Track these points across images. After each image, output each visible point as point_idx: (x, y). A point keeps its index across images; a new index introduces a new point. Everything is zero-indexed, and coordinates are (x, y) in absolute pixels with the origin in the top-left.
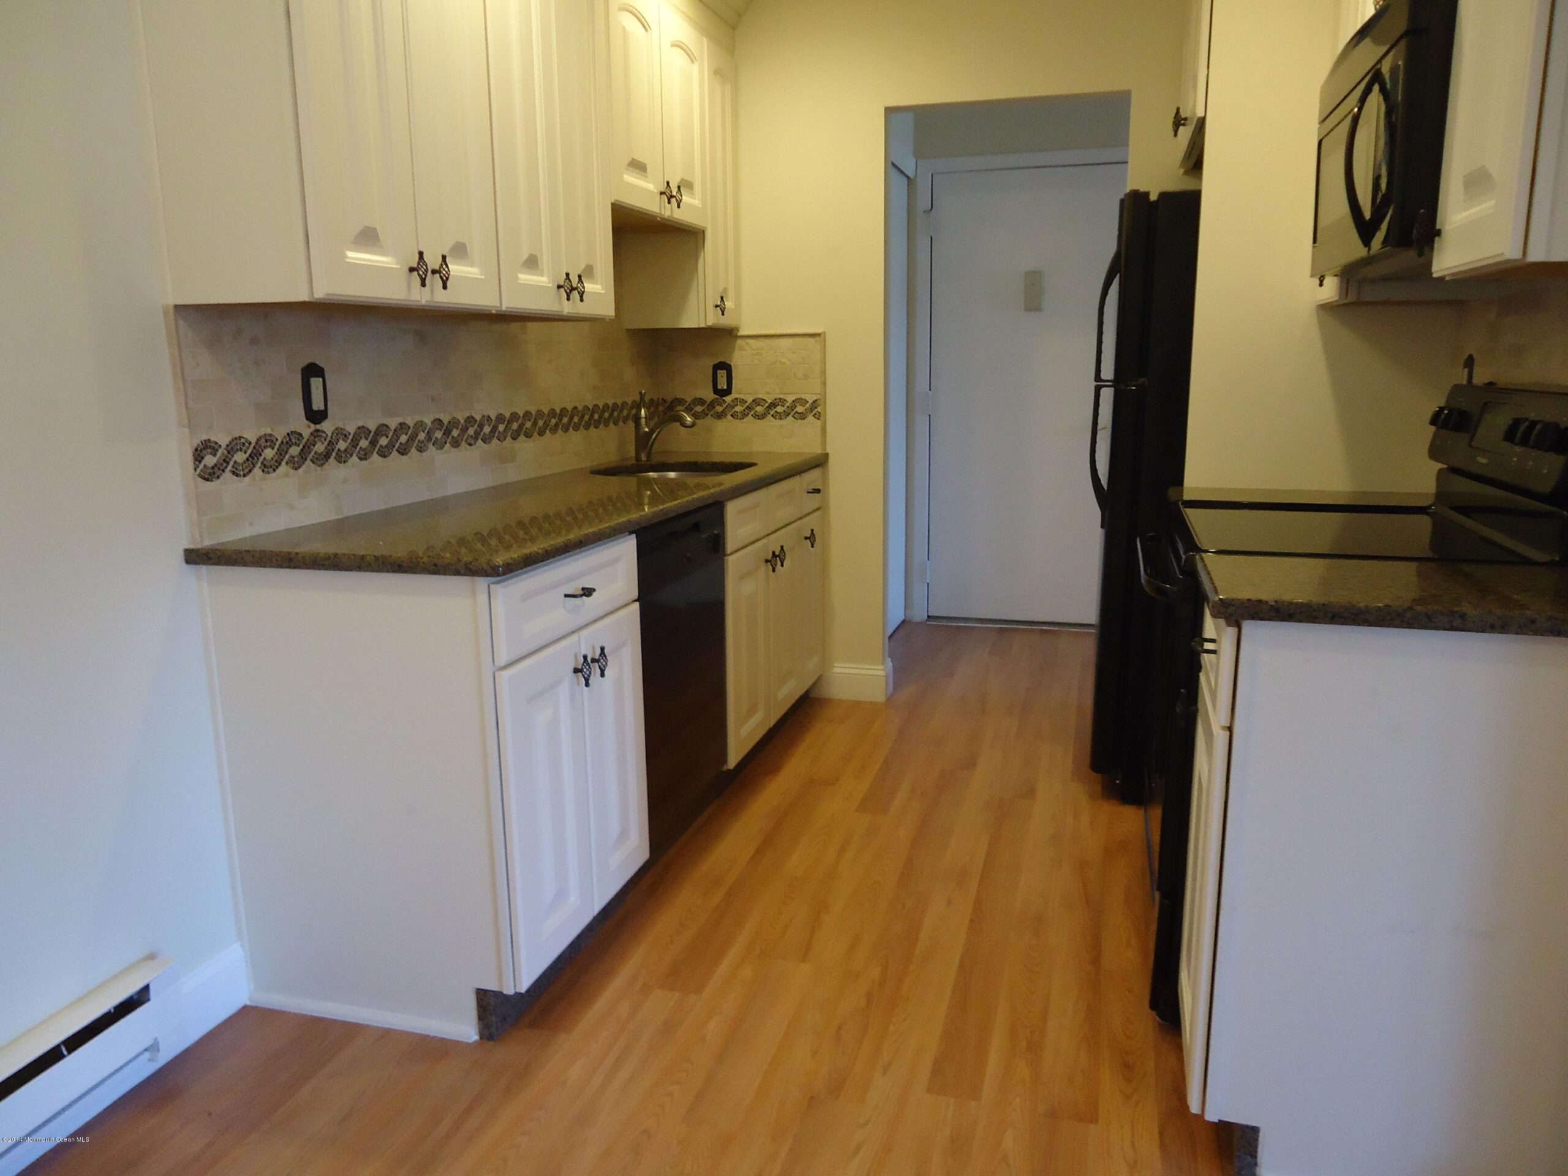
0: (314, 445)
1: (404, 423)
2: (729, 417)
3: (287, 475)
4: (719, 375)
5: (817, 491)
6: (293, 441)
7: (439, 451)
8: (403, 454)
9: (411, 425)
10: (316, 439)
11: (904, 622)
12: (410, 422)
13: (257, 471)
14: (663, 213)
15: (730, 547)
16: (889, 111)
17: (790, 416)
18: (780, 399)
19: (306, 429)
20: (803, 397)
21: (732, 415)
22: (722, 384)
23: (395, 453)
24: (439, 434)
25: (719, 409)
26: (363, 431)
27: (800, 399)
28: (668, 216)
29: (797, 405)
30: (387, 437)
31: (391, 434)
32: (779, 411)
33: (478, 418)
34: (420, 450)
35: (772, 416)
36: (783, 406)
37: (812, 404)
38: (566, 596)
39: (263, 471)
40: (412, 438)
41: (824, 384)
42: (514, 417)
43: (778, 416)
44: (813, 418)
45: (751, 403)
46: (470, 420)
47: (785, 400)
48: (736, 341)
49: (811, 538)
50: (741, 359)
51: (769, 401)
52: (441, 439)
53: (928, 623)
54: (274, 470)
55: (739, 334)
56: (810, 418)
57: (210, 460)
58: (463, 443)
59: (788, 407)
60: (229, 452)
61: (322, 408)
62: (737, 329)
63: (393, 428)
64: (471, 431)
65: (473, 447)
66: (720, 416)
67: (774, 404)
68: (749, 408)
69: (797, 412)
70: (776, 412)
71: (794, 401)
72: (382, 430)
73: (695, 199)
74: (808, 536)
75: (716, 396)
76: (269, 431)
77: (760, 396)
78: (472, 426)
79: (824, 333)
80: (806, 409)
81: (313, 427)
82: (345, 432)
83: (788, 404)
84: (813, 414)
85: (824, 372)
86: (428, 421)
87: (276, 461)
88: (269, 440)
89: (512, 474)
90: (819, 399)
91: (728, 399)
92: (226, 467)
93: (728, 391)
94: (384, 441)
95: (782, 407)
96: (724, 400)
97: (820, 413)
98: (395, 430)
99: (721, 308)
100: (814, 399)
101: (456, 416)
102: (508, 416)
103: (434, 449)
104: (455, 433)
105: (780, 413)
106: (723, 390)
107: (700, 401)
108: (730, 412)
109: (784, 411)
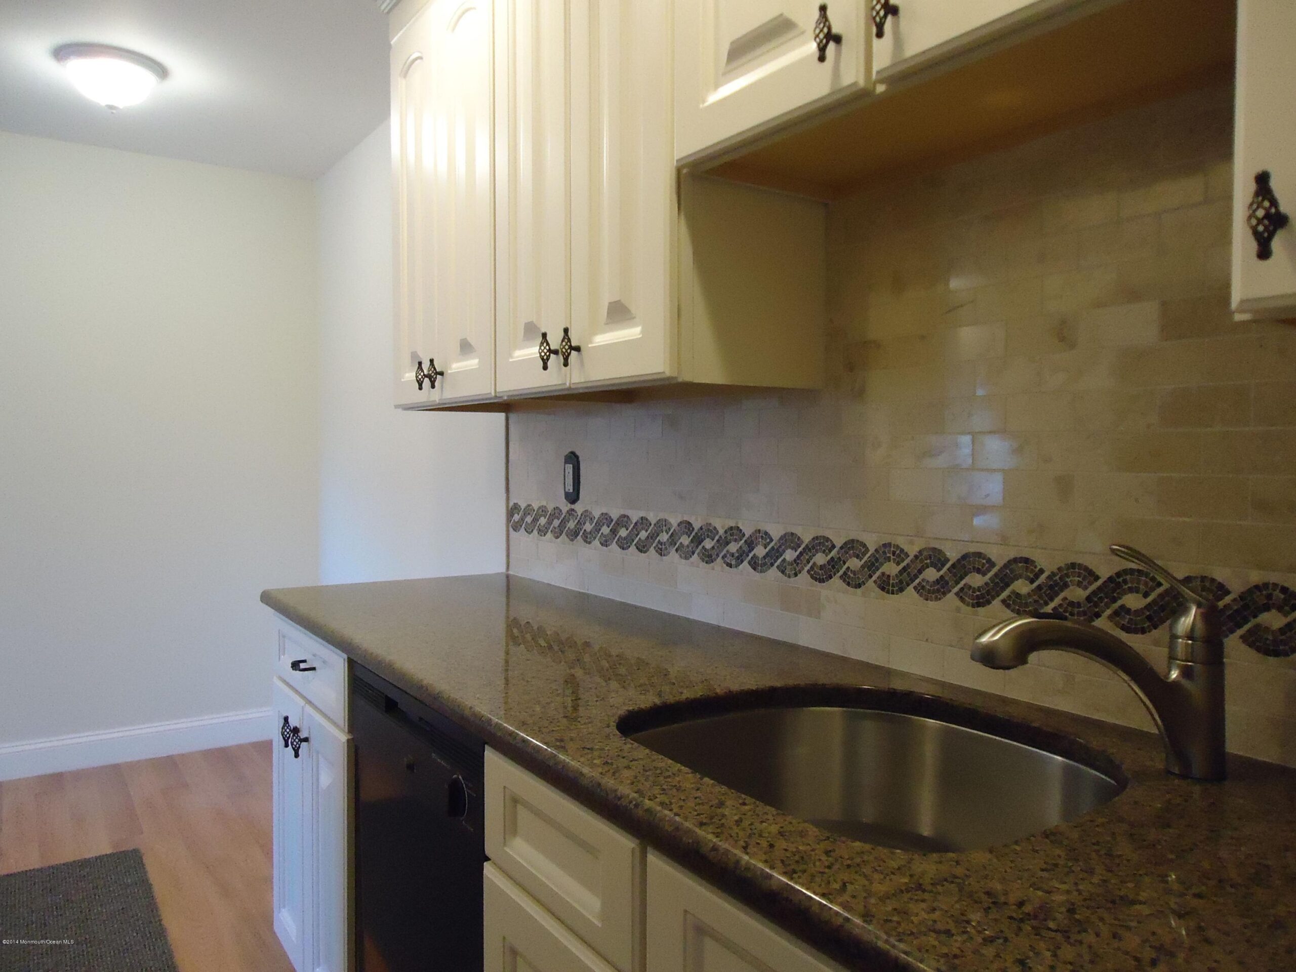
0: (568, 522)
1: (647, 519)
3: (549, 541)
6: (558, 515)
7: (684, 561)
8: (641, 551)
9: (653, 522)
10: (570, 517)
12: (653, 518)
13: (536, 532)
19: (565, 507)
23: (633, 548)
24: (685, 540)
26: (606, 518)
30: (627, 530)
31: (632, 526)
33: (748, 531)
34: (661, 552)
39: (538, 533)
40: (652, 537)
42: (821, 543)
46: (735, 532)
52: (688, 546)
57: (516, 517)
58: (719, 560)
60: (524, 515)
63: (634, 521)
64: (733, 547)
65: (734, 570)
72: (623, 520)
76: (546, 504)
78: (736, 540)
81: (570, 506)
82: (591, 516)
86: (674, 521)
87: (544, 528)
88: (545, 511)
92: (522, 524)
94: (623, 533)
98: (636, 523)
101: (713, 524)
102: (807, 539)
103: (677, 556)
104: (708, 544)
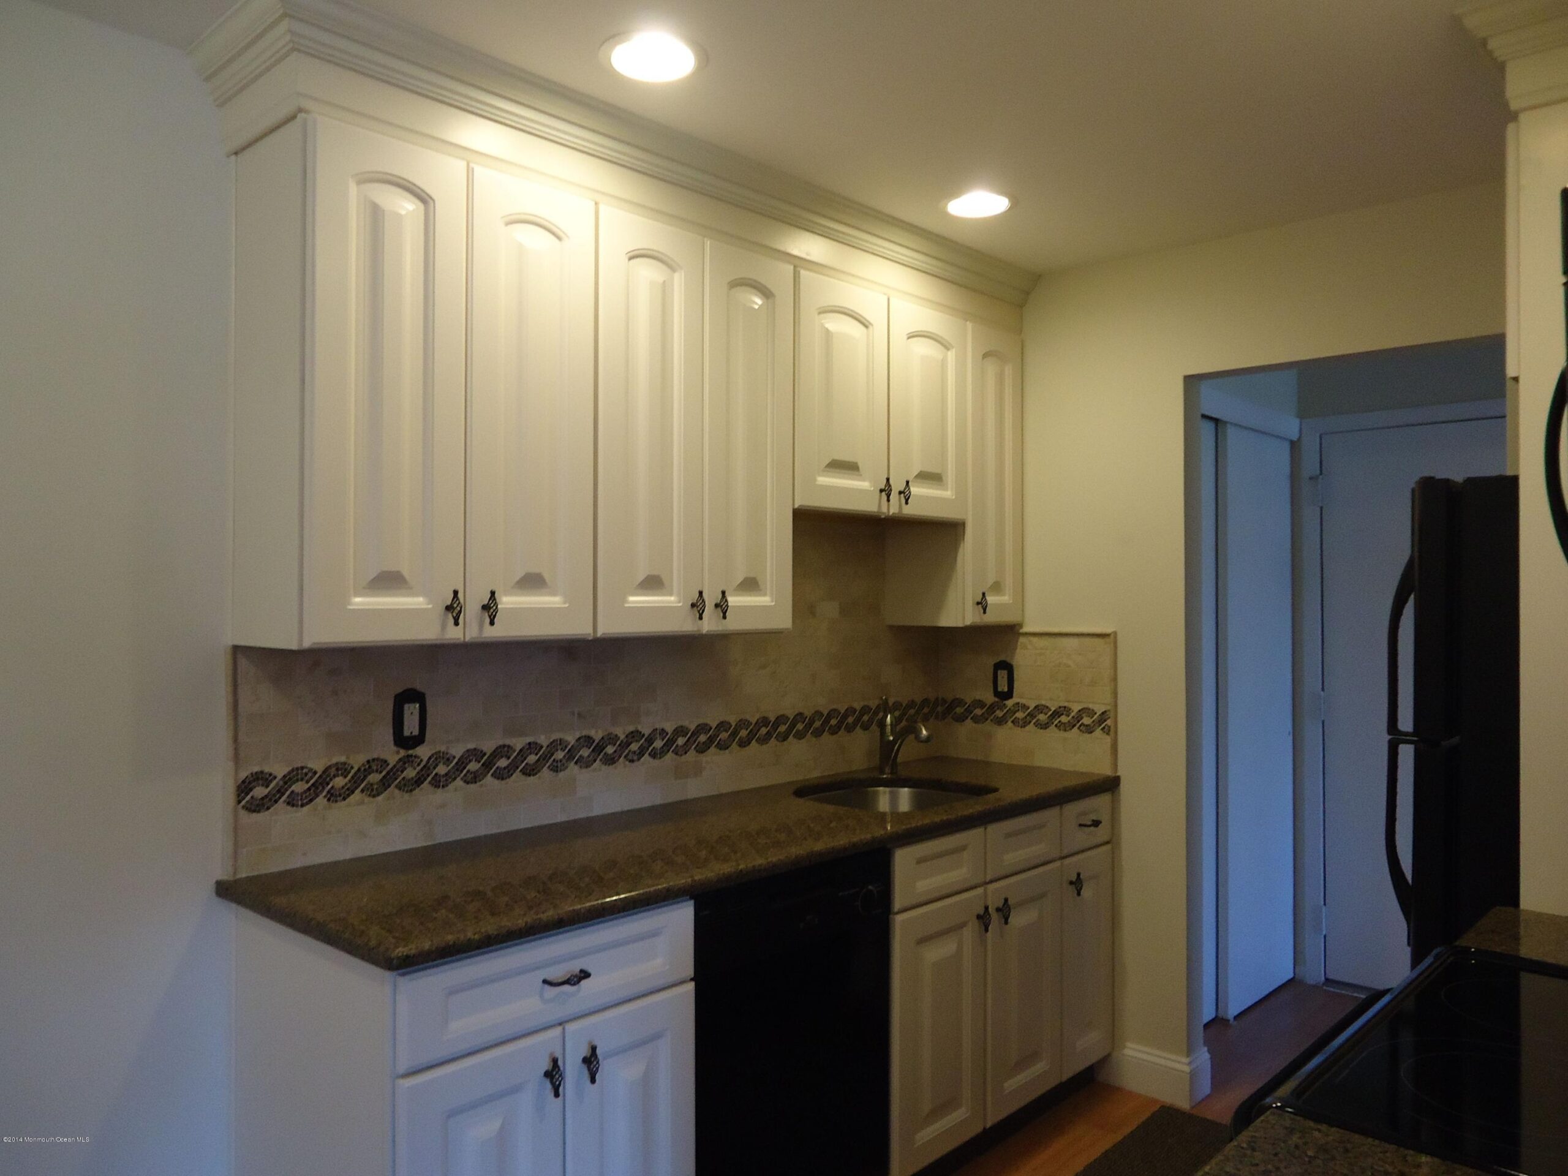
0: (402, 771)
1: (535, 743)
2: (1010, 723)
3: (362, 803)
4: (999, 678)
5: (1096, 823)
6: (375, 768)
7: (584, 770)
8: (530, 775)
10: (406, 765)
11: (1290, 981)
12: (544, 740)
13: (321, 800)
14: (884, 509)
15: (897, 904)
16: (1192, 382)
17: (1076, 728)
18: (1065, 707)
19: (392, 755)
20: (1091, 706)
21: (1012, 722)
22: (1003, 687)
23: (518, 775)
24: (585, 752)
25: (999, 713)
26: (473, 754)
27: (1087, 708)
28: (893, 514)
29: (1084, 715)
30: (508, 758)
31: (514, 754)
32: (1063, 721)
33: (647, 732)
34: (556, 769)
35: (1056, 726)
37: (1100, 715)
38: (545, 982)
39: (329, 800)
40: (545, 758)
41: (1115, 694)
42: (702, 728)
43: (1062, 727)
44: (1101, 732)
45: (1033, 709)
46: (634, 735)
47: (1070, 709)
48: (1018, 638)
49: (1077, 883)
50: (1024, 658)
51: (1053, 709)
52: (588, 756)
53: (1325, 988)
54: (344, 799)
55: (1021, 631)
56: (1098, 732)
57: (259, 792)
58: (622, 760)
59: (1073, 717)
60: (286, 783)
61: (416, 732)
62: (1020, 625)
63: (518, 748)
64: (634, 747)
65: (636, 763)
66: (1000, 722)
67: (1058, 712)
68: (1032, 715)
69: (1082, 724)
70: (1060, 722)
71: (1079, 711)
72: (501, 751)
73: (947, 490)
74: (1074, 880)
75: (996, 699)
76: (343, 759)
77: (1043, 703)
78: (637, 741)
79: (1115, 633)
80: (1093, 721)
81: (403, 753)
82: (447, 757)
83: (1073, 714)
84: (1101, 728)
85: (1115, 679)
86: (571, 739)
87: (348, 789)
88: (342, 769)
89: (695, 789)
90: (1109, 710)
91: (1010, 703)
92: (280, 798)
93: (1009, 695)
94: (503, 763)
95: (1066, 717)
96: (1005, 704)
97: (1109, 727)
98: (521, 751)
99: (982, 604)
100: (1104, 710)
101: (613, 732)
102: (692, 727)
103: (576, 767)
104: (610, 750)
105: (1064, 724)
106: (1003, 693)
107: (980, 704)
108: (1011, 718)
109: (1069, 722)
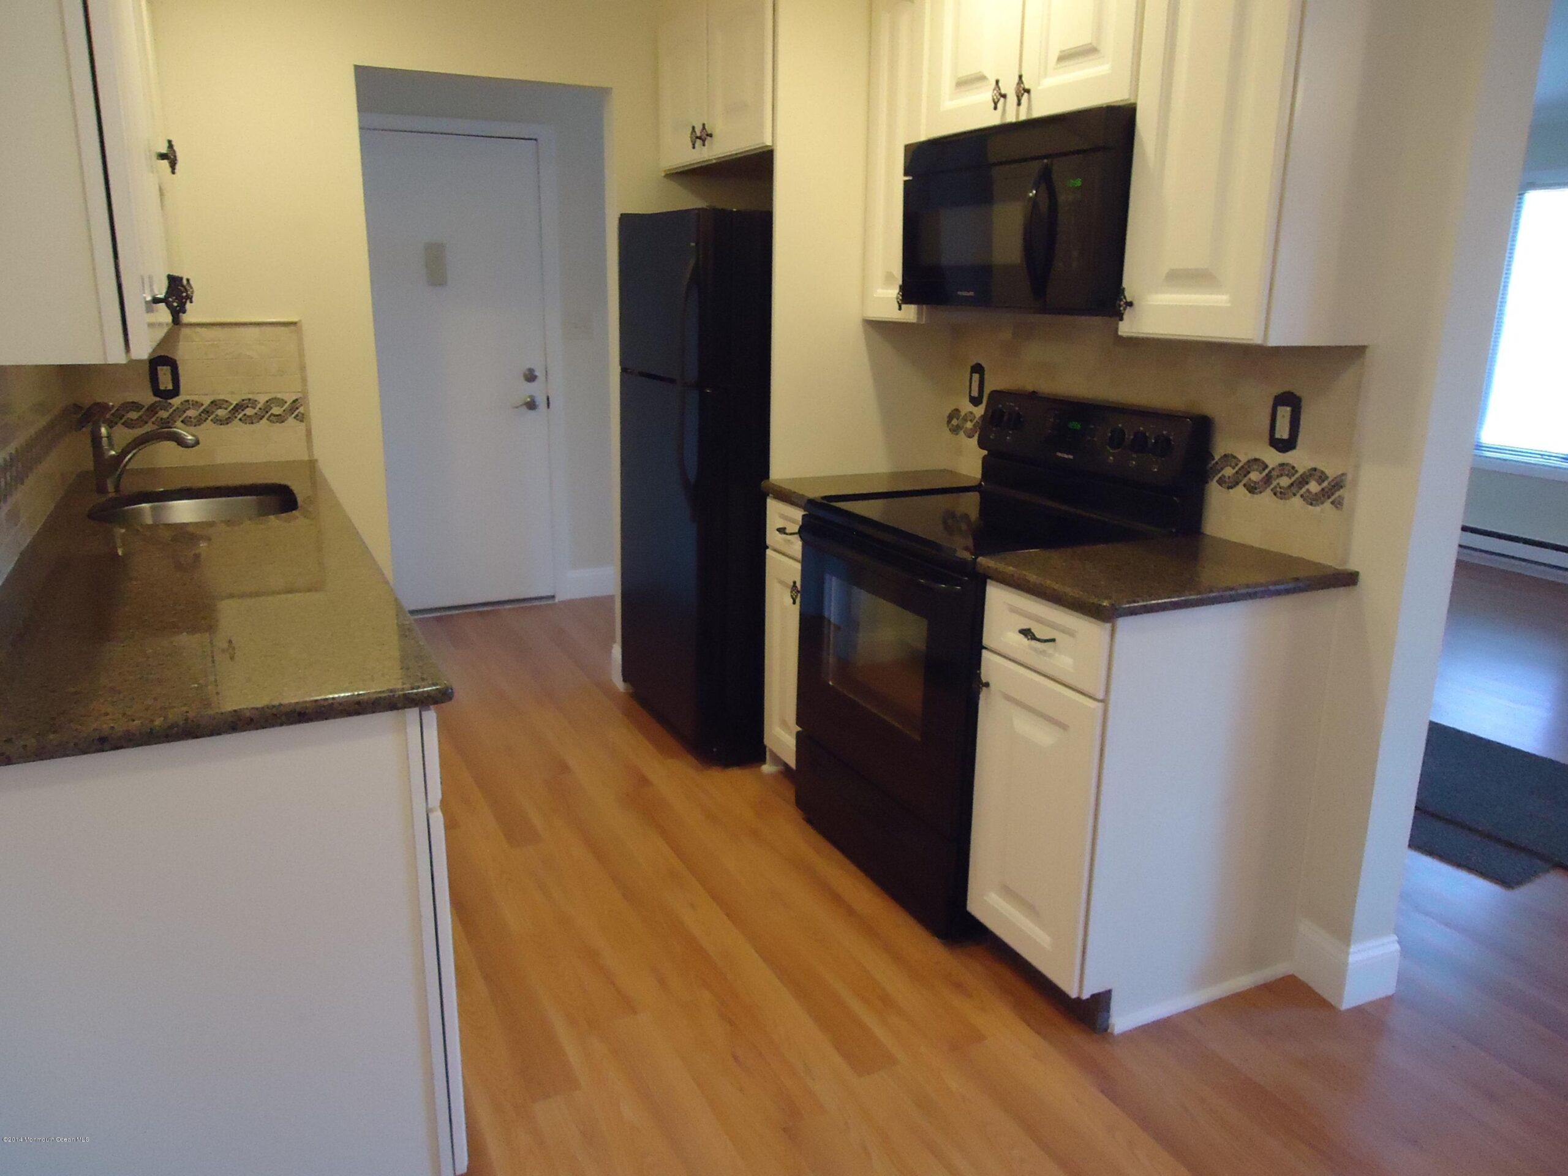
2: (179, 423)
4: (159, 376)
17: (265, 420)
18: (250, 400)
20: (279, 396)
21: (182, 422)
22: (166, 383)
25: (164, 414)
27: (275, 398)
29: (273, 405)
32: (248, 414)
35: (240, 420)
36: (254, 408)
37: (291, 403)
41: (304, 380)
43: (249, 420)
44: (293, 420)
45: (209, 405)
47: (256, 401)
48: (182, 330)
50: (190, 352)
51: (235, 403)
55: (184, 321)
56: (291, 420)
59: (260, 409)
66: (164, 423)
67: (241, 406)
68: (207, 412)
69: (272, 414)
70: (245, 415)
71: (267, 402)
75: (158, 399)
77: (221, 397)
79: (300, 321)
80: (284, 411)
83: (259, 406)
84: (293, 415)
85: (303, 368)
90: (300, 399)
91: (176, 401)
93: (175, 392)
95: (253, 410)
96: (170, 404)
97: (302, 414)
100: (294, 398)
105: (249, 416)
106: (166, 391)
107: (135, 406)
108: (180, 417)
109: (256, 414)
